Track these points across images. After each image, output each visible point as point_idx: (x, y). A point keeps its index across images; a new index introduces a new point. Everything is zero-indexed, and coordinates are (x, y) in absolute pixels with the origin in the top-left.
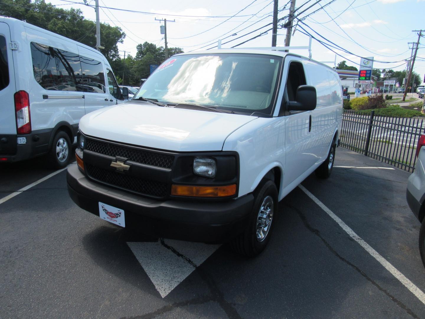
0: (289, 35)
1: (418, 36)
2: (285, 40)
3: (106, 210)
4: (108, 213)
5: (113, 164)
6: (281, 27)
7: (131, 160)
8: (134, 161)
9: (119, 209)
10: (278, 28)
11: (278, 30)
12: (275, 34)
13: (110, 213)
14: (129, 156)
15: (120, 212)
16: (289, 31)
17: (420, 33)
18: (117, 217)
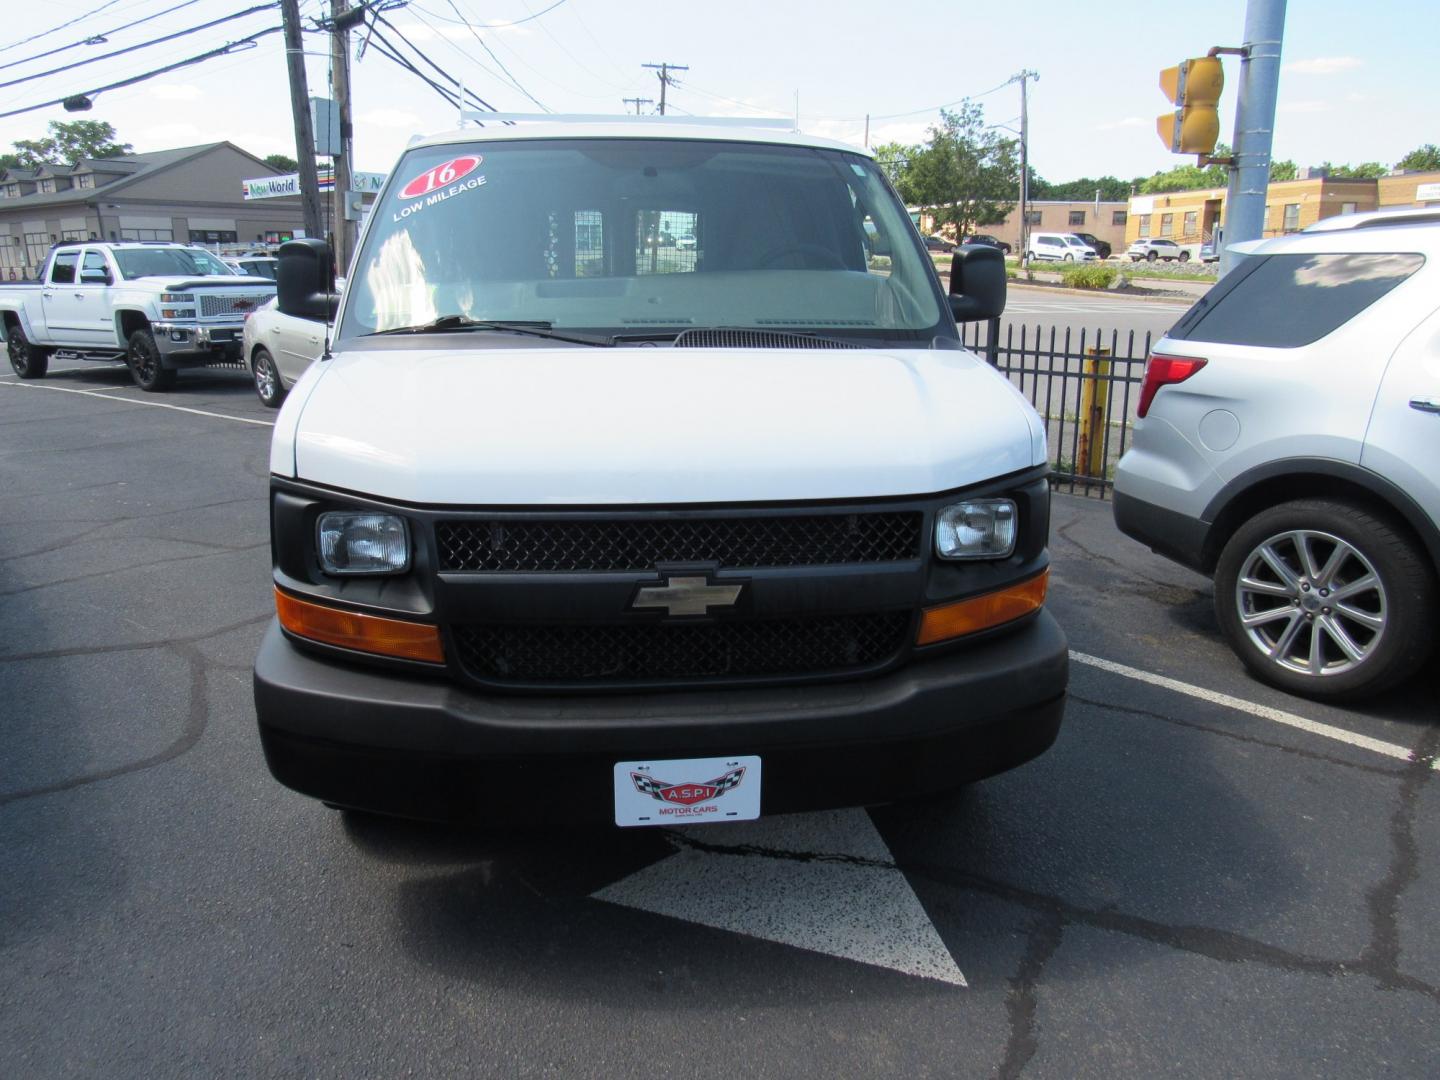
0: (341, 56)
1: (660, 82)
2: (330, 75)
3: (655, 785)
4: (669, 791)
5: (646, 598)
6: (314, 26)
7: (730, 563)
8: (749, 562)
9: (731, 760)
10: (305, 30)
11: (304, 35)
12: (298, 51)
13: (678, 789)
14: (722, 552)
15: (737, 767)
16: (340, 42)
17: (664, 72)
18: (720, 793)
